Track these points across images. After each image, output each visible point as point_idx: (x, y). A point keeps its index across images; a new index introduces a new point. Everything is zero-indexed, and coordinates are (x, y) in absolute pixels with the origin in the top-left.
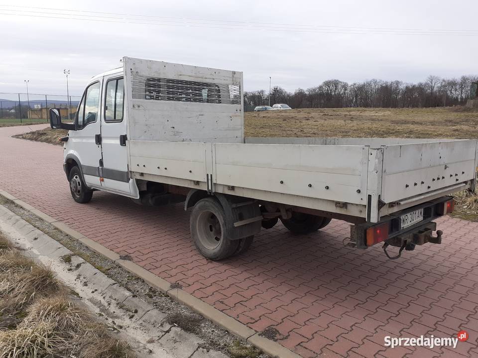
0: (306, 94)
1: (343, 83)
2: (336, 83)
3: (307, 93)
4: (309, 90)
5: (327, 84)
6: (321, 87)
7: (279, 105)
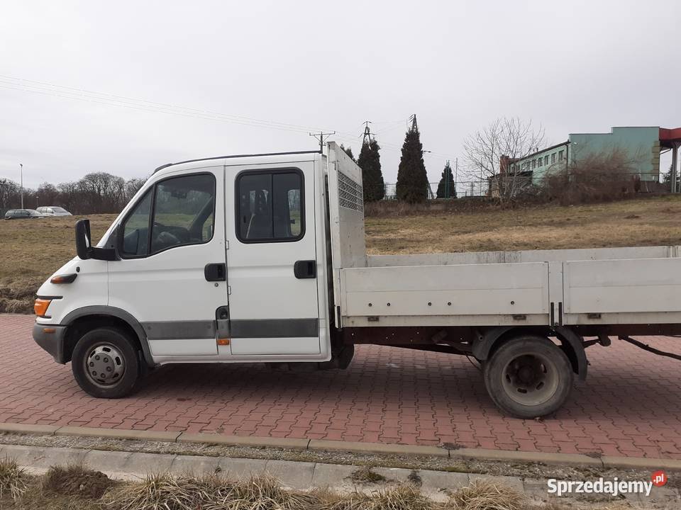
0: (59, 192)
1: (117, 177)
2: (105, 178)
3: (60, 190)
4: (62, 186)
5: (92, 178)
6: (82, 183)
7: (49, 209)
